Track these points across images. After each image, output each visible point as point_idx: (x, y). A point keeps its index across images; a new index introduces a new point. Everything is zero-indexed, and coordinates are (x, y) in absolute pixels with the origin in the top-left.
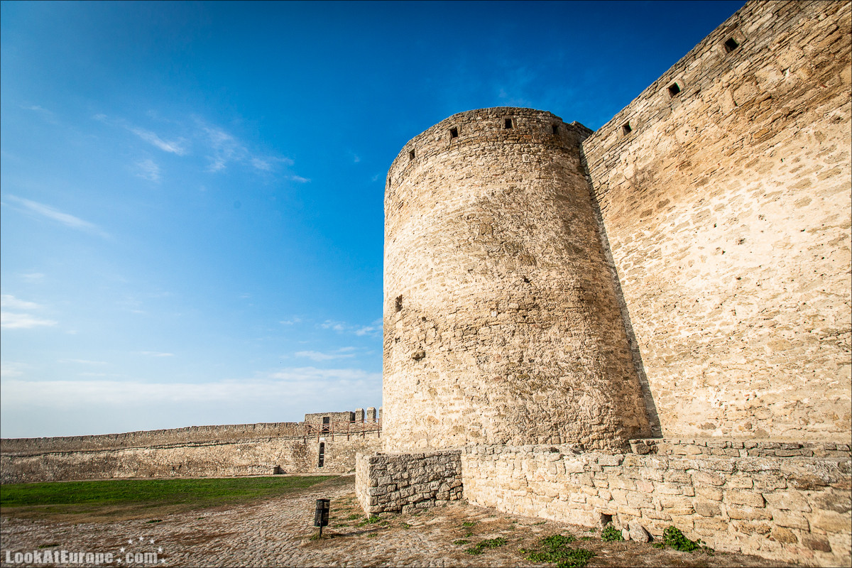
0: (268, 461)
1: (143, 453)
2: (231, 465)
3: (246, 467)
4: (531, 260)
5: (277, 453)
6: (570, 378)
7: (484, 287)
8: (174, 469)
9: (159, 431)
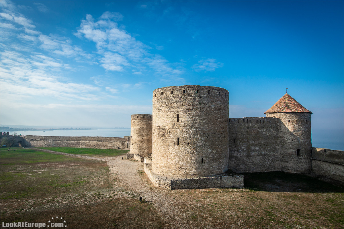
0: (116, 146)
1: (87, 142)
2: (108, 146)
3: (111, 147)
4: (143, 136)
5: (118, 144)
6: (145, 148)
7: (138, 139)
8: (95, 146)
9: (89, 137)
